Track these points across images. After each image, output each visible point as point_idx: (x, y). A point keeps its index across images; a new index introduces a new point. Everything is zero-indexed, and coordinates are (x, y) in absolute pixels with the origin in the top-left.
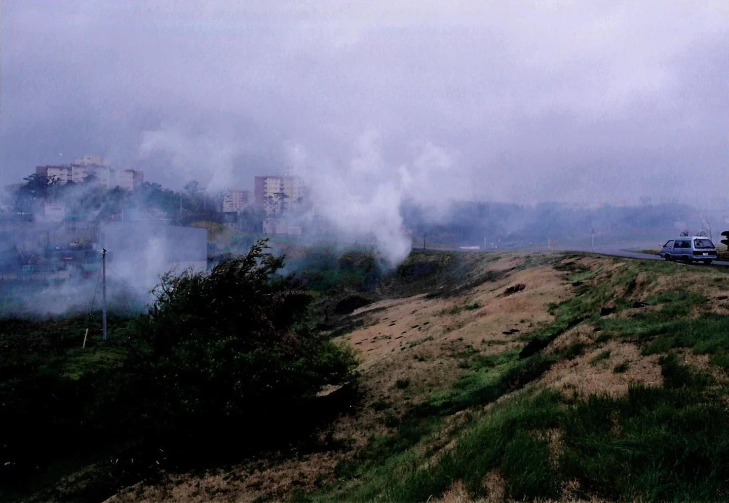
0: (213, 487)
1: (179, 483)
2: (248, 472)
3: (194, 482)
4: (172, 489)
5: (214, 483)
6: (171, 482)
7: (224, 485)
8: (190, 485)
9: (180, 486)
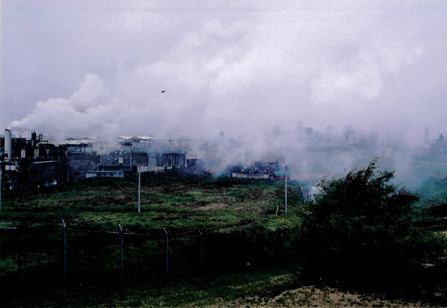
0: (352, 300)
1: (332, 292)
2: (372, 298)
3: (341, 294)
4: (329, 294)
5: (352, 298)
6: (328, 290)
7: (358, 300)
8: (339, 295)
9: (333, 294)
